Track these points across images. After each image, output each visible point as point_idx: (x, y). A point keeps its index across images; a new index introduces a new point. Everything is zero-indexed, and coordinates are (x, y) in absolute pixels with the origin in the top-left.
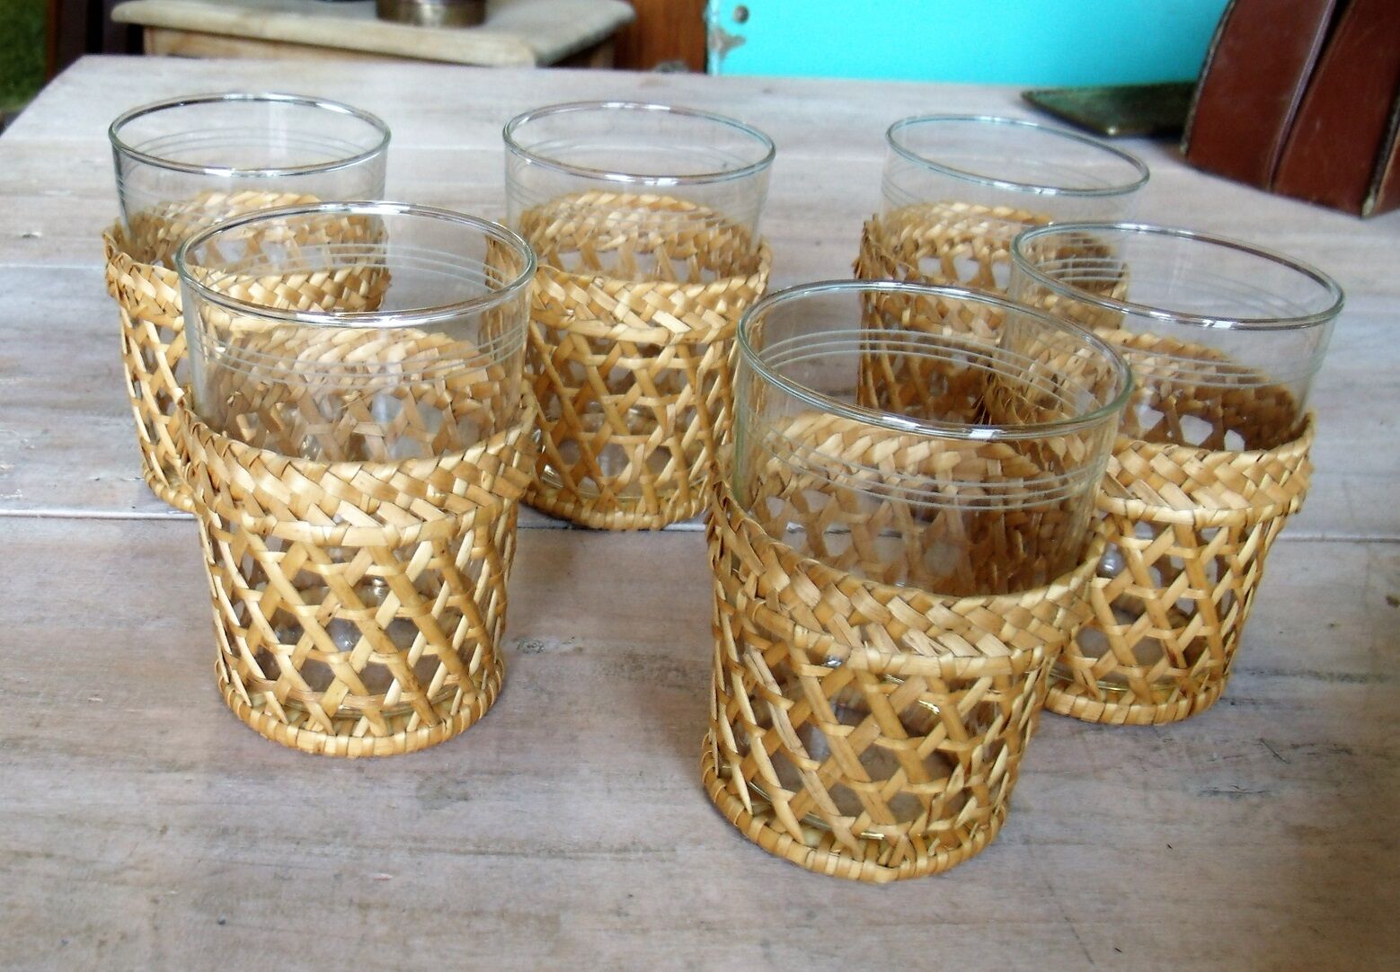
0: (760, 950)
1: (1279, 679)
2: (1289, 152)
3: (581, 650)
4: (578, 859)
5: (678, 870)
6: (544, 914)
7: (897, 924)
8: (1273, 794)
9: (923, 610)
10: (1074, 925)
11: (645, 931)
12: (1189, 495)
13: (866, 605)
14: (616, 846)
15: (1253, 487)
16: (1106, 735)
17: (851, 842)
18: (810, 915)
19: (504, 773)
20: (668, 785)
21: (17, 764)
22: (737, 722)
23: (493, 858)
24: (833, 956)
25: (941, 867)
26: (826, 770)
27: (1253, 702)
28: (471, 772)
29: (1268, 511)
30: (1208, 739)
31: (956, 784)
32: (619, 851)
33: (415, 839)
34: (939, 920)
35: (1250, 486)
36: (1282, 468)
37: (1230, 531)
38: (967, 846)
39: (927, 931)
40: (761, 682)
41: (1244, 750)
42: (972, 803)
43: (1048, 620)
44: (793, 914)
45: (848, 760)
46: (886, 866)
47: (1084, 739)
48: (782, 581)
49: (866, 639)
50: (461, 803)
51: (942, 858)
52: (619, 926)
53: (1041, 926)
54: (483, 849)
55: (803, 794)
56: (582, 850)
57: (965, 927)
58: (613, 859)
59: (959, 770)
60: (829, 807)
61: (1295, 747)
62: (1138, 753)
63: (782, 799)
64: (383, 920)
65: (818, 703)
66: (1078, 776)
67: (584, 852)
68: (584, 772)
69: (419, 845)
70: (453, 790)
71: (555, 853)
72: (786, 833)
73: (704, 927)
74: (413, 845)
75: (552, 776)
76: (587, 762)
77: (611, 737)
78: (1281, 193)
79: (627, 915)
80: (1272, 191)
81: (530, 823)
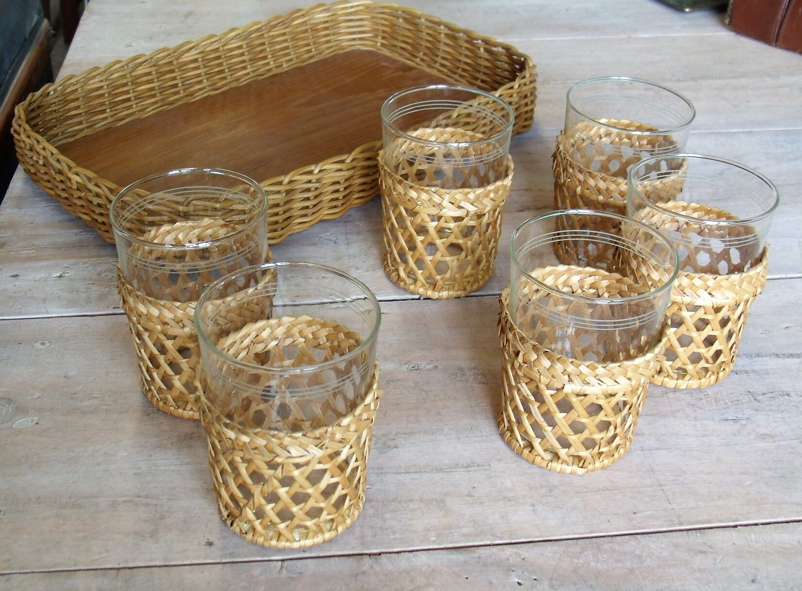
0: (531, 508)
1: (760, 359)
2: (784, 26)
3: (436, 367)
4: (449, 472)
5: (493, 474)
6: (438, 499)
7: (588, 492)
8: (752, 419)
9: (594, 368)
10: (663, 488)
11: (482, 503)
12: (710, 294)
13: (571, 368)
14: (465, 465)
15: (739, 288)
16: (678, 394)
17: (566, 458)
18: (551, 491)
19: (411, 433)
20: (484, 434)
21: (194, 446)
22: (516, 409)
23: (413, 475)
24: (561, 508)
25: (605, 466)
26: (555, 430)
27: (746, 372)
28: (397, 434)
29: (746, 297)
30: (724, 393)
31: (611, 432)
32: (466, 467)
33: (378, 469)
34: (605, 489)
35: (738, 288)
36: (752, 277)
37: (729, 306)
38: (616, 455)
39: (601, 494)
40: (526, 395)
41: (741, 397)
42: (618, 439)
43: (647, 367)
44: (543, 491)
45: (564, 427)
46: (582, 467)
47: (668, 397)
48: (534, 356)
49: (570, 380)
50: (395, 449)
51: (606, 462)
52: (470, 502)
53: (649, 489)
54: (408, 471)
55: (545, 440)
56: (451, 468)
57: (616, 492)
58: (465, 471)
59: (612, 428)
60: (557, 445)
61: (764, 394)
62: (692, 402)
63: (536, 442)
64: (372, 507)
65: (551, 405)
66: (664, 416)
67: (451, 469)
68: (446, 430)
69: (381, 471)
70: (391, 443)
71: (439, 470)
72: (539, 455)
73: (506, 499)
74: (378, 471)
75: (432, 433)
76: (447, 425)
77: (456, 411)
78: (781, 48)
79: (473, 496)
80: (776, 46)
81: (426, 457)
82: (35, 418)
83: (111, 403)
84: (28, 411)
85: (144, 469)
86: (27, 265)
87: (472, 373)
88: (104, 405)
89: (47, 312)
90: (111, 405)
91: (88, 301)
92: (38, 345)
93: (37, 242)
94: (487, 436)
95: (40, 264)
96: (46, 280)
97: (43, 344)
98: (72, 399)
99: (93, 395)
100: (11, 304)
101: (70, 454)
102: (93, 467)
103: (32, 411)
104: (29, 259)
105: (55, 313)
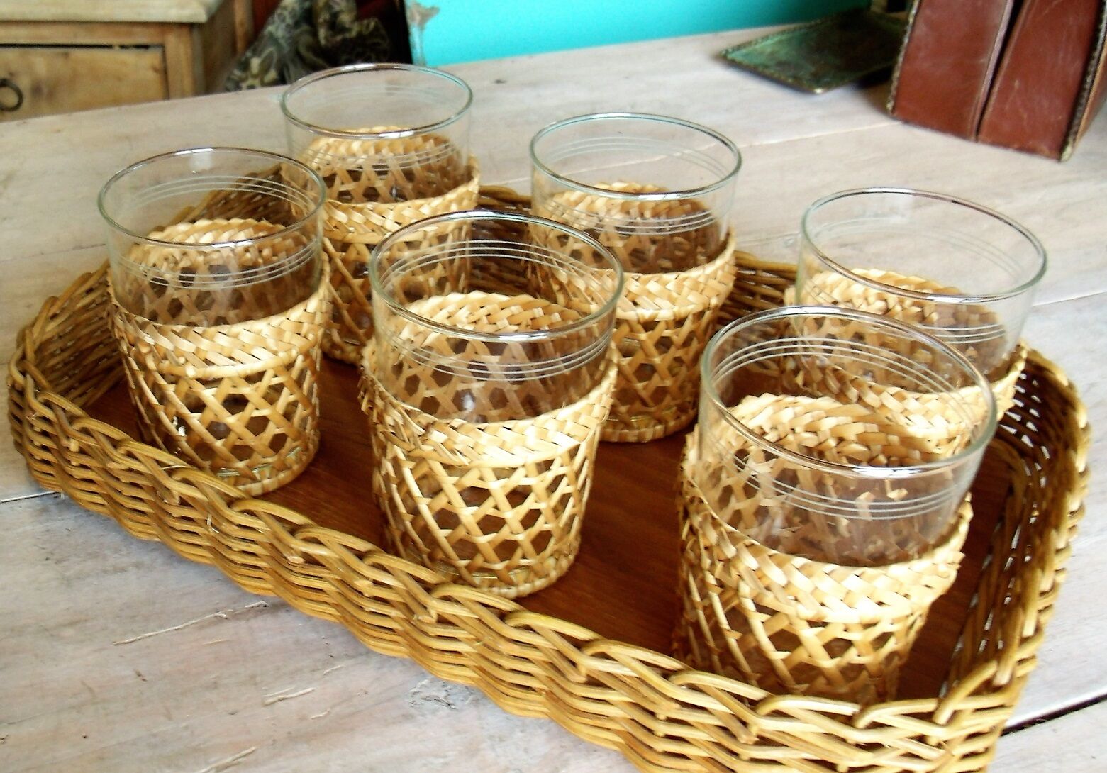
2: (990, 109)
78: (984, 142)
80: (977, 140)
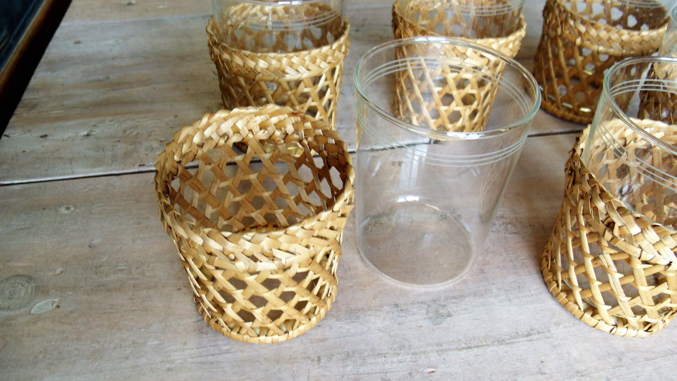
4: (512, 343)
5: (556, 343)
14: (525, 333)
17: (637, 325)
18: (620, 359)
19: (461, 296)
20: (533, 293)
23: (476, 350)
26: (633, 301)
28: (447, 299)
32: (527, 335)
33: (437, 344)
40: (606, 266)
44: (613, 360)
45: (647, 299)
50: (449, 318)
54: (469, 345)
55: (617, 307)
58: (527, 340)
65: (641, 279)
67: (512, 339)
68: (495, 290)
69: (440, 348)
70: (442, 311)
71: (501, 342)
72: (602, 319)
73: (579, 375)
74: (437, 348)
75: (482, 295)
76: (494, 284)
77: (498, 267)
79: (545, 374)
81: (483, 325)
82: (56, 300)
83: (138, 276)
84: (48, 291)
85: (178, 361)
86: (56, 125)
87: (501, 222)
88: (131, 279)
89: (73, 173)
90: (138, 279)
91: (114, 159)
92: (63, 210)
93: (66, 102)
94: (536, 295)
95: (69, 123)
96: (73, 139)
97: (68, 208)
98: (96, 273)
99: (119, 268)
100: (38, 165)
101: (93, 345)
102: (120, 363)
103: (53, 291)
104: (58, 119)
105: (81, 173)
